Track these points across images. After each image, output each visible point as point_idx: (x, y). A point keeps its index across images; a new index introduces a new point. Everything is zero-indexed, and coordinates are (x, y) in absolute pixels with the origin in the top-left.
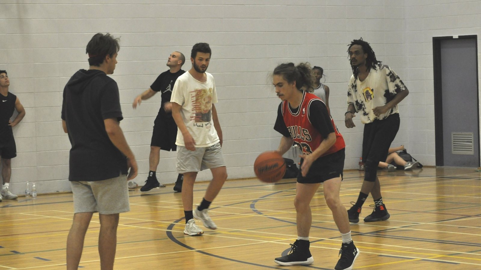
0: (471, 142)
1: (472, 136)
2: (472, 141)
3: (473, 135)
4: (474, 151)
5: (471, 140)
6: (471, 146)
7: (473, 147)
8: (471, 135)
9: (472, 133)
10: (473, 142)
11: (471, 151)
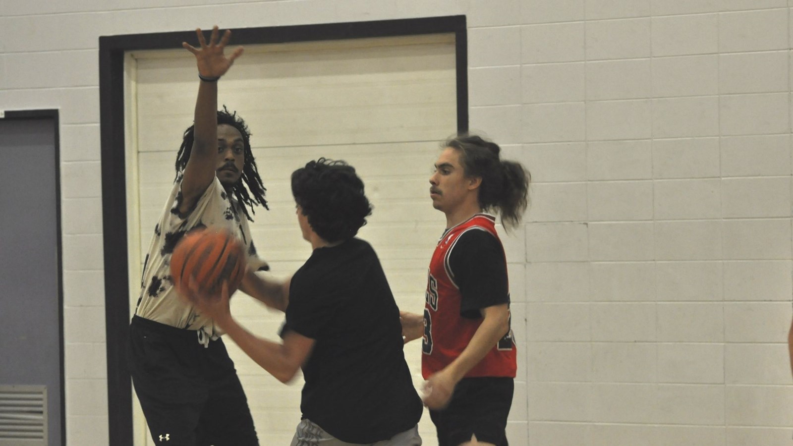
0: (41, 412)
1: (44, 396)
2: (44, 409)
3: (45, 392)
4: (49, 439)
5: (41, 406)
6: (41, 425)
7: (45, 428)
8: (41, 393)
9: (42, 388)
10: (45, 413)
11: (41, 437)
